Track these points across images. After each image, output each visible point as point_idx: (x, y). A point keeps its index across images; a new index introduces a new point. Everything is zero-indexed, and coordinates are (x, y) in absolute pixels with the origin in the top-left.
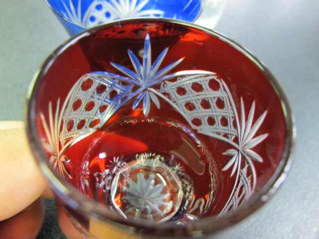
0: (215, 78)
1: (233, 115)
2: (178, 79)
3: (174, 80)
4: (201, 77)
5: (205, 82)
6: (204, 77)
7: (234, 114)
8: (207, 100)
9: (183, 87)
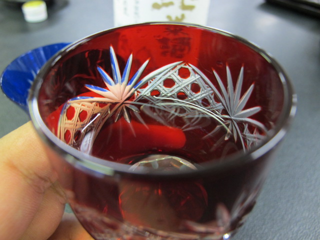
0: (183, 66)
1: (212, 92)
2: (149, 82)
3: (145, 85)
4: (169, 71)
5: (175, 74)
6: (173, 69)
7: (212, 89)
8: (182, 91)
9: (156, 88)
